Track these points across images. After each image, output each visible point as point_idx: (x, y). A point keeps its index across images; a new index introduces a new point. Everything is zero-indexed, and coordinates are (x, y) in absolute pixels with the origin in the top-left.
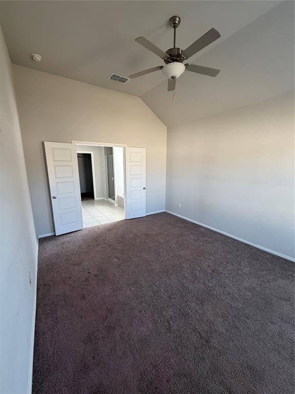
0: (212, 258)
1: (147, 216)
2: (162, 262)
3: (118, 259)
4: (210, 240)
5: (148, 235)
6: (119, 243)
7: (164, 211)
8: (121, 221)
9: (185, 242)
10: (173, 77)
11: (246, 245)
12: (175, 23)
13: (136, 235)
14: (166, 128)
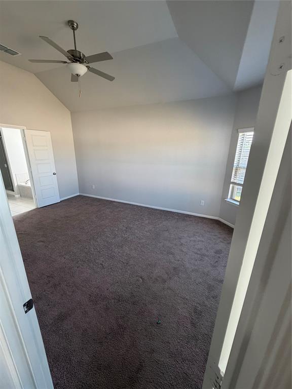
0: (125, 220)
1: (61, 201)
2: (88, 233)
3: (43, 242)
4: (122, 210)
5: (67, 217)
6: (38, 230)
7: (78, 194)
8: (31, 211)
9: (104, 215)
10: (77, 75)
11: (146, 207)
12: (73, 27)
13: (54, 219)
14: (69, 112)
